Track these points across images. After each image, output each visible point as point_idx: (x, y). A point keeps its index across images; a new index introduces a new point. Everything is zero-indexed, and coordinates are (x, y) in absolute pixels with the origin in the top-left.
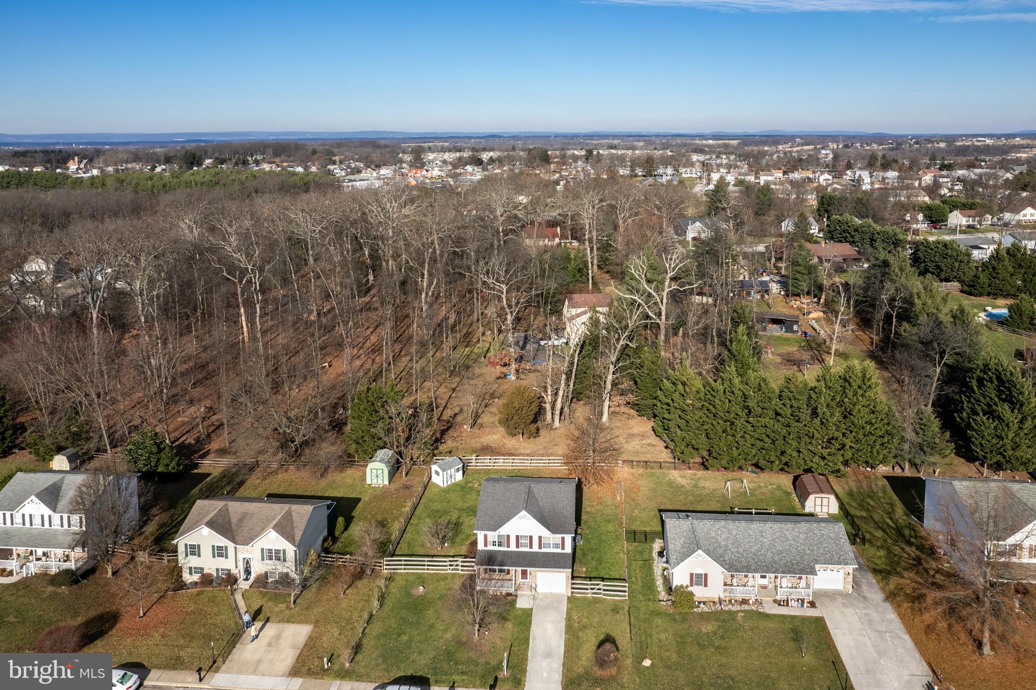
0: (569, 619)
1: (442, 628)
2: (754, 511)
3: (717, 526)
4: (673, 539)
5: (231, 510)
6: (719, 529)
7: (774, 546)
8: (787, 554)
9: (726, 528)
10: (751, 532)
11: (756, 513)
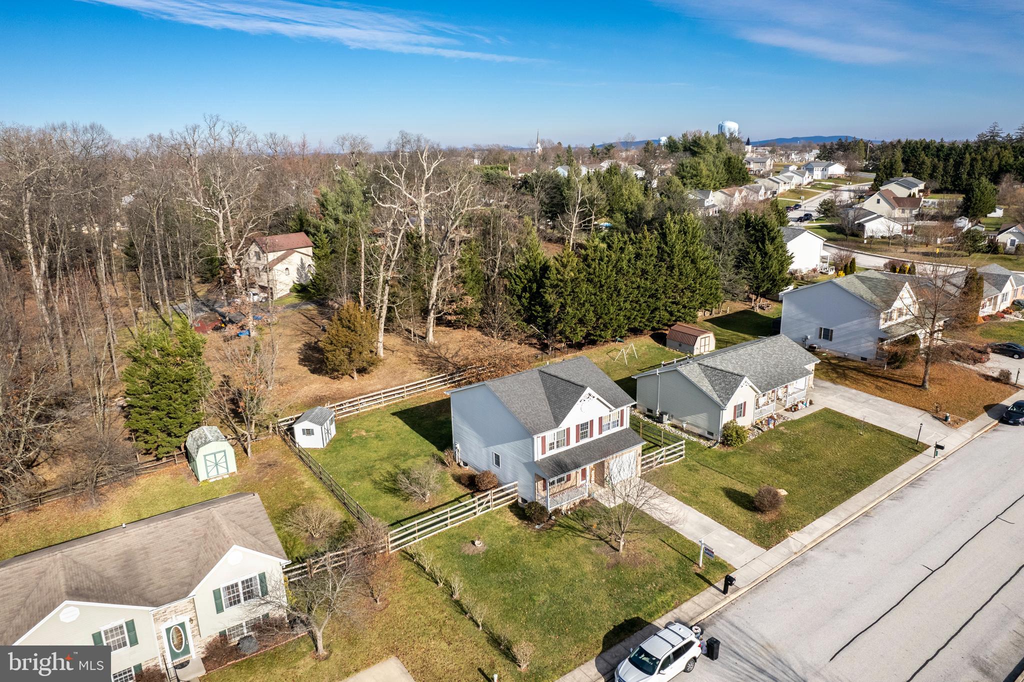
2: (675, 360)
3: (718, 361)
6: (721, 362)
7: (768, 362)
8: (781, 365)
9: (725, 360)
10: (743, 357)
11: (677, 362)
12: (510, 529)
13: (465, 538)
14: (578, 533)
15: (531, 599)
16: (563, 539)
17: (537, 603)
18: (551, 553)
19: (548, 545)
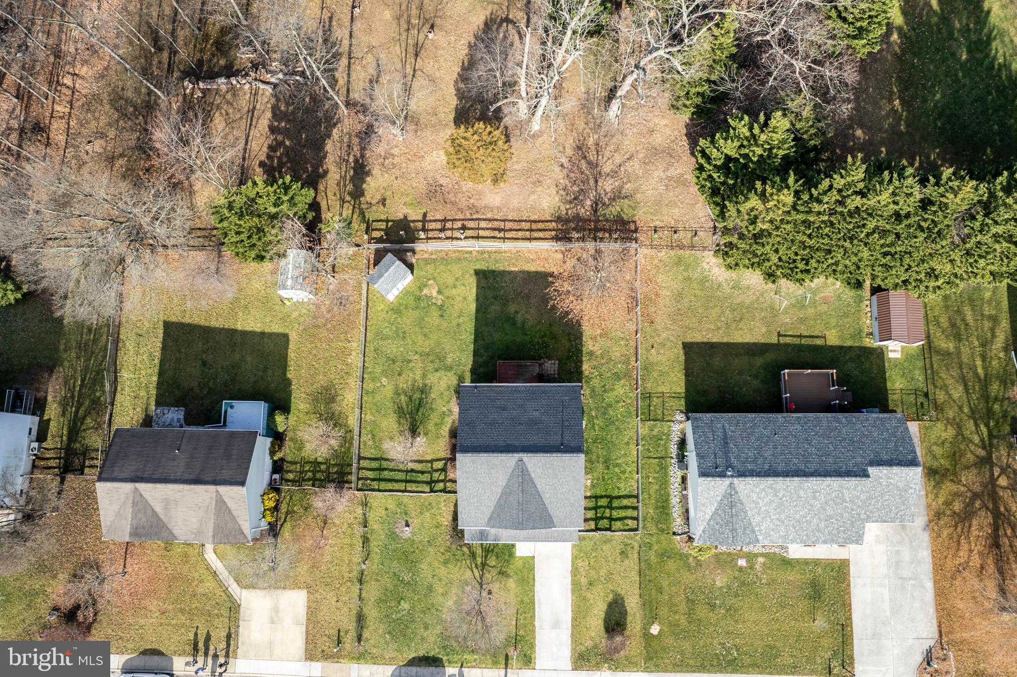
0: (575, 571)
1: (441, 590)
3: (762, 487)
4: (703, 505)
5: (146, 495)
6: (764, 490)
7: (825, 510)
8: (837, 520)
9: (772, 488)
10: (802, 493)
12: (438, 526)
13: (406, 514)
14: (473, 565)
15: (399, 602)
16: (459, 564)
17: (400, 607)
18: (443, 571)
19: (446, 563)
